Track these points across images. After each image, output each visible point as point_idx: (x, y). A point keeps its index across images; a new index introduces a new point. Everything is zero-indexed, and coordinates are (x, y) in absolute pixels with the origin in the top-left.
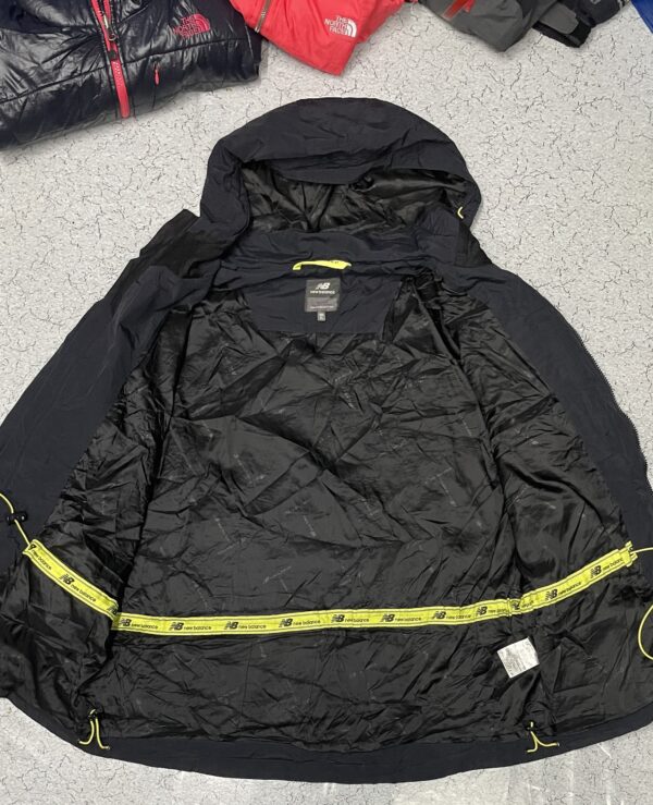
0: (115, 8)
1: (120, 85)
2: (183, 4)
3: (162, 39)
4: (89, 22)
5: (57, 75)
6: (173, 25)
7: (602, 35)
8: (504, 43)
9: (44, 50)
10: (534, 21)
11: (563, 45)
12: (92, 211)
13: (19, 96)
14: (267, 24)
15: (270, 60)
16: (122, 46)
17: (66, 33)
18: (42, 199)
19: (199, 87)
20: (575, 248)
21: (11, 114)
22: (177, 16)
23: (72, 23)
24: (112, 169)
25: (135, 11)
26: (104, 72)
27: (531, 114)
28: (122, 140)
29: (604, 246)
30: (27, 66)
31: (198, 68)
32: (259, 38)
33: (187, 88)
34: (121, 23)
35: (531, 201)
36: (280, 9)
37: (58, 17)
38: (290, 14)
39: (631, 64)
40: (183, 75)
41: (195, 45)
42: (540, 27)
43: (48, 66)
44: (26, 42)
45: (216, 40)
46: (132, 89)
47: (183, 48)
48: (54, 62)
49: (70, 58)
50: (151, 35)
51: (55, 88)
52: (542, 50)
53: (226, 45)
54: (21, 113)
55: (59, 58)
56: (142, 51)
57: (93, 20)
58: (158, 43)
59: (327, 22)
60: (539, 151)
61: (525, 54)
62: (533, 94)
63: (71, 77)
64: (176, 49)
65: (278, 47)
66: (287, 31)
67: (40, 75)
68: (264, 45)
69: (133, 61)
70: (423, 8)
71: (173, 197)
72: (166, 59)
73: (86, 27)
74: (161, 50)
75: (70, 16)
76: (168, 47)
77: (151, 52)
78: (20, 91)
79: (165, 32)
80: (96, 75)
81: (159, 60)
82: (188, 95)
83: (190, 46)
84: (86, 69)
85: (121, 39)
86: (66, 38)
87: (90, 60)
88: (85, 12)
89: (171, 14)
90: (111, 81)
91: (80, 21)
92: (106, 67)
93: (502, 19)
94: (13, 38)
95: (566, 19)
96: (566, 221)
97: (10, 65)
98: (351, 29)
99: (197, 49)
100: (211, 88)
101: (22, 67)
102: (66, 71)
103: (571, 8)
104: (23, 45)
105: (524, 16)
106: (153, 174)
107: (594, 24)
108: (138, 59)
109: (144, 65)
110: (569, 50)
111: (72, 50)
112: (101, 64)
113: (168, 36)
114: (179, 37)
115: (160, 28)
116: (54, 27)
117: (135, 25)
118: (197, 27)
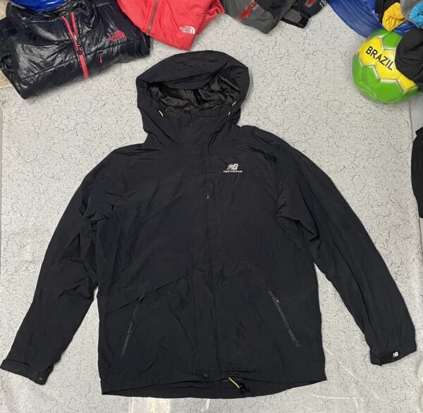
0: (79, 31)
1: (84, 65)
2: (112, 26)
3: (102, 43)
4: (67, 38)
5: (53, 64)
6: (107, 37)
7: (315, 21)
8: (267, 30)
9: (47, 52)
10: (281, 18)
11: (296, 27)
12: (73, 123)
13: (36, 74)
14: (152, 32)
15: (155, 46)
16: (84, 48)
17: (57, 44)
18: (47, 119)
19: (120, 61)
20: (311, 123)
21: (32, 82)
22: (109, 33)
23: (60, 39)
24: (81, 102)
25: (88, 32)
26: (75, 60)
27: (283, 61)
28: (85, 89)
29: (325, 121)
30: (38, 60)
31: (121, 55)
32: (148, 38)
33: (116, 63)
34: (83, 37)
35: (287, 102)
36: (158, 24)
37: (53, 38)
38: (162, 26)
39: (330, 33)
40: (114, 58)
41: (118, 44)
42: (283, 20)
43: (49, 60)
44: (38, 50)
45: (128, 41)
46: (89, 66)
47: (114, 46)
48: (52, 58)
49: (59, 55)
50: (98, 41)
51: (52, 69)
52: (286, 31)
53: (133, 43)
54: (36, 82)
55: (54, 56)
56: (93, 49)
57: (69, 37)
58: (101, 45)
59: (181, 28)
60: (289, 78)
61: (278, 33)
62: (284, 51)
63: (60, 64)
64: (109, 47)
65: (159, 40)
66: (162, 34)
67: (45, 64)
68: (151, 39)
69: (89, 54)
70: (227, 15)
71: (112, 114)
72: (105, 52)
73: (66, 40)
74: (103, 48)
75: (58, 36)
76: (106, 46)
77: (97, 49)
78: (36, 72)
79: (104, 40)
80: (72, 61)
81: (102, 52)
82: (116, 65)
83: (116, 45)
84: (67, 59)
85: (83, 45)
86: (57, 47)
87: (69, 55)
88: (65, 34)
89: (106, 32)
90: (79, 63)
91: (63, 38)
92: (77, 58)
93: (264, 20)
94: (32, 49)
95: (296, 15)
96: (305, 110)
97: (30, 61)
98: (193, 31)
99: (119, 46)
100: (127, 61)
102: (58, 60)
103: (297, 10)
104: (35, 50)
105: (274, 18)
106: (101, 104)
107: (310, 17)
108: (91, 53)
109: (95, 55)
110: (299, 29)
111: (60, 52)
112: (74, 57)
113: (105, 41)
114: (111, 42)
115: (102, 38)
116: (50, 42)
117: (90, 37)
118: (119, 36)
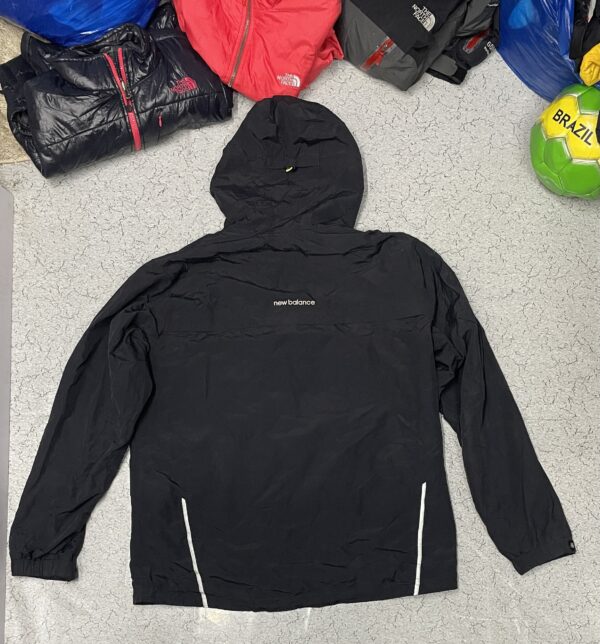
0: (129, 76)
1: (135, 129)
2: (177, 71)
3: (163, 96)
4: (112, 86)
5: (90, 125)
6: (171, 86)
7: (476, 74)
8: (406, 84)
9: (80, 107)
10: (426, 68)
11: (448, 83)
12: (117, 217)
13: (64, 139)
14: (237, 81)
15: (239, 105)
16: (135, 102)
17: (97, 95)
18: (80, 211)
19: (189, 126)
20: (466, 225)
21: (58, 152)
22: (173, 80)
23: (100, 88)
24: (129, 186)
25: (143, 77)
26: (123, 120)
27: (428, 132)
28: (136, 166)
29: (487, 222)
30: (68, 119)
31: (189, 114)
32: (231, 91)
33: (182, 127)
34: (134, 86)
35: (432, 194)
36: (245, 71)
37: (90, 84)
38: (252, 73)
39: (498, 93)
40: (179, 119)
41: (187, 98)
42: (431, 71)
43: (84, 118)
44: (68, 103)
45: (201, 94)
46: (142, 131)
47: (179, 101)
48: (88, 115)
49: (99, 112)
50: (156, 93)
51: (89, 133)
52: (433, 88)
53: (209, 98)
54: (64, 152)
55: (91, 113)
56: (149, 104)
57: (114, 85)
58: (161, 98)
59: (279, 78)
60: (436, 158)
61: (422, 91)
62: (429, 119)
63: (100, 125)
64: (173, 102)
65: (244, 95)
66: (251, 85)
67: (79, 125)
68: (234, 95)
69: (143, 112)
70: (347, 63)
71: (174, 204)
72: (167, 109)
73: (109, 90)
74: (163, 103)
75: (98, 83)
76: (168, 101)
77: (155, 105)
78: (65, 136)
79: (165, 91)
80: (117, 122)
81: (161, 110)
82: (181, 132)
83: (183, 99)
84: (110, 119)
85: (134, 97)
86: (96, 98)
87: (113, 113)
88: (108, 80)
89: (169, 78)
90: (128, 126)
91: (105, 86)
92: (124, 117)
93: (403, 69)
94: (59, 100)
95: (449, 65)
96: (458, 206)
97: (58, 119)
98: (297, 82)
99: (188, 101)
100: (198, 126)
101: (65, 120)
102: (97, 120)
103: (451, 57)
104: (64, 103)
105: (418, 66)
106: (159, 189)
107: (469, 67)
108: (147, 110)
109: (151, 114)
110: (453, 86)
111: (100, 106)
112: (121, 115)
113: (167, 93)
114: (175, 94)
115: (162, 87)
116: (87, 91)
117: (144, 87)
118: (188, 86)
